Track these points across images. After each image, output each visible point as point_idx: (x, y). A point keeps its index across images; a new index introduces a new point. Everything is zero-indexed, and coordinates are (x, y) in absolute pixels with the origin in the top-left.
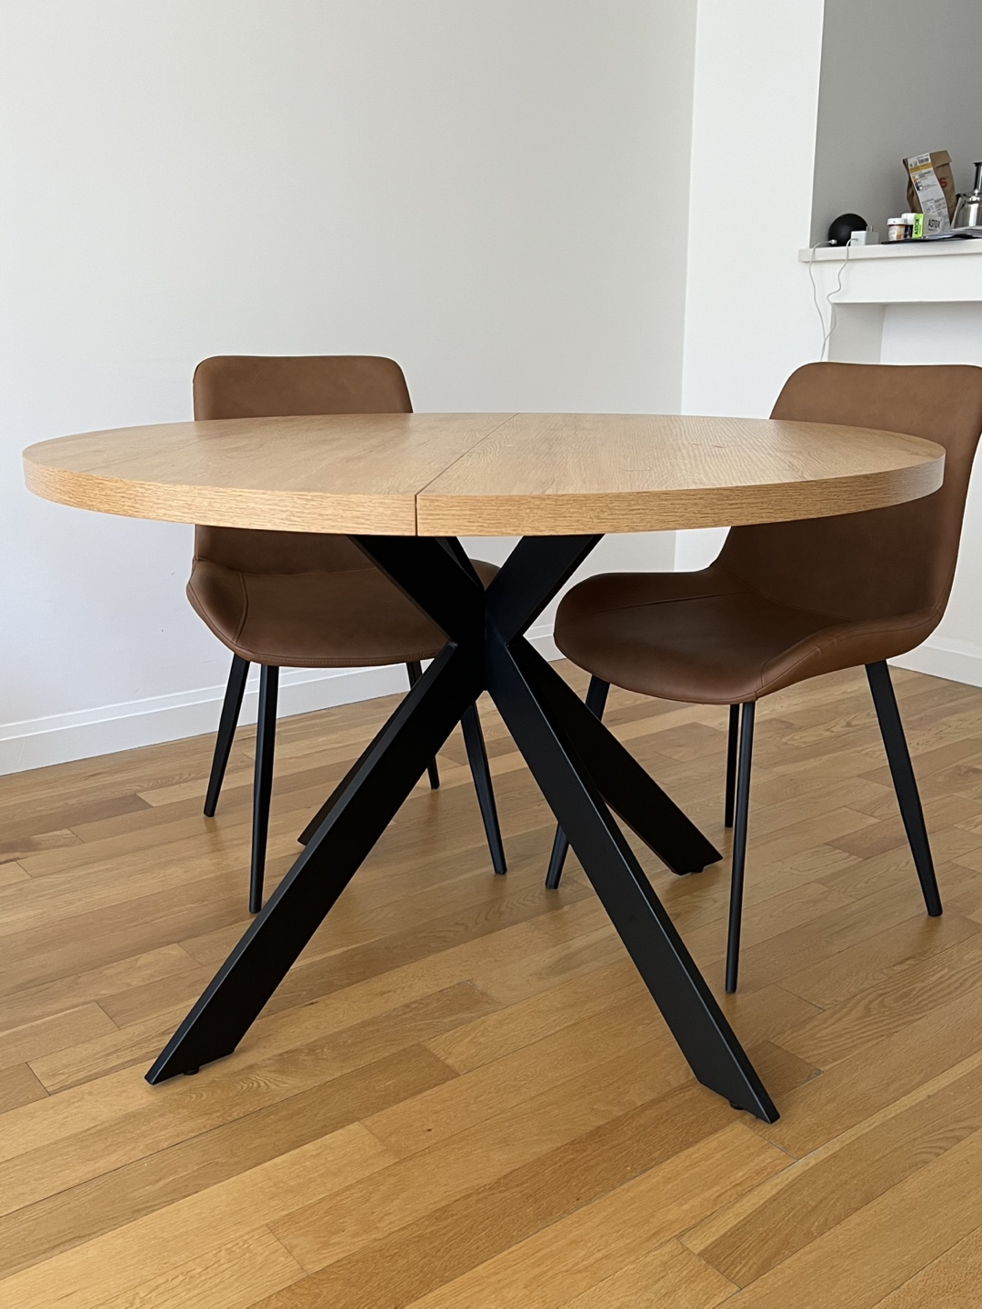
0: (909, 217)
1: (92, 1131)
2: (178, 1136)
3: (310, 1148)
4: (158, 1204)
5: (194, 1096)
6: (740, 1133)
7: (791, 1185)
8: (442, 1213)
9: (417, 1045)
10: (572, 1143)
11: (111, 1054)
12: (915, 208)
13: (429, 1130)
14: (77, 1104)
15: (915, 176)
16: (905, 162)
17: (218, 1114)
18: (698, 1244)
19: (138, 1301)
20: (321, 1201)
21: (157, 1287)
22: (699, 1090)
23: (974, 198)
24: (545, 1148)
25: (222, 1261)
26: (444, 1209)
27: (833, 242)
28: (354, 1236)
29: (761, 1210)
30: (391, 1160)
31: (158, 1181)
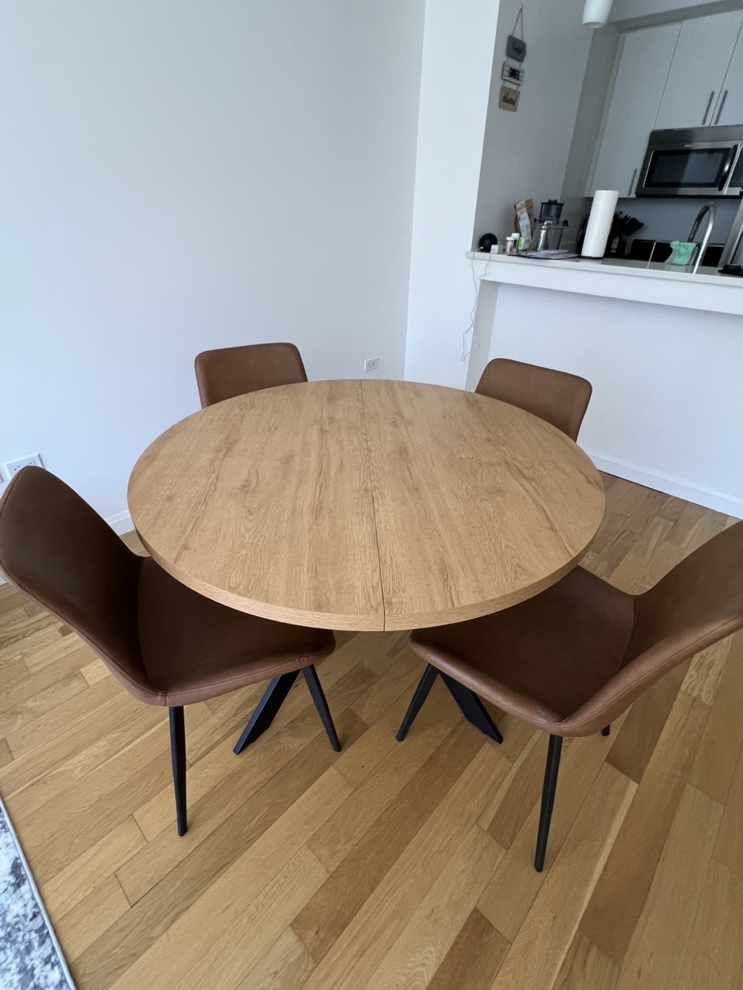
0: (515, 235)
1: (216, 789)
2: (255, 787)
3: (315, 786)
4: (256, 837)
5: (257, 758)
6: (488, 749)
7: (514, 781)
8: (378, 823)
9: (346, 709)
10: (424, 766)
11: (213, 733)
12: (517, 230)
13: (363, 767)
14: (205, 771)
15: (519, 213)
16: (515, 206)
17: (270, 769)
18: (486, 824)
19: (260, 906)
20: (327, 821)
21: (266, 894)
22: (467, 723)
23: (543, 227)
24: (413, 770)
25: (292, 872)
26: (379, 819)
27: (482, 248)
28: (345, 844)
29: (506, 798)
30: (350, 790)
31: (253, 819)
